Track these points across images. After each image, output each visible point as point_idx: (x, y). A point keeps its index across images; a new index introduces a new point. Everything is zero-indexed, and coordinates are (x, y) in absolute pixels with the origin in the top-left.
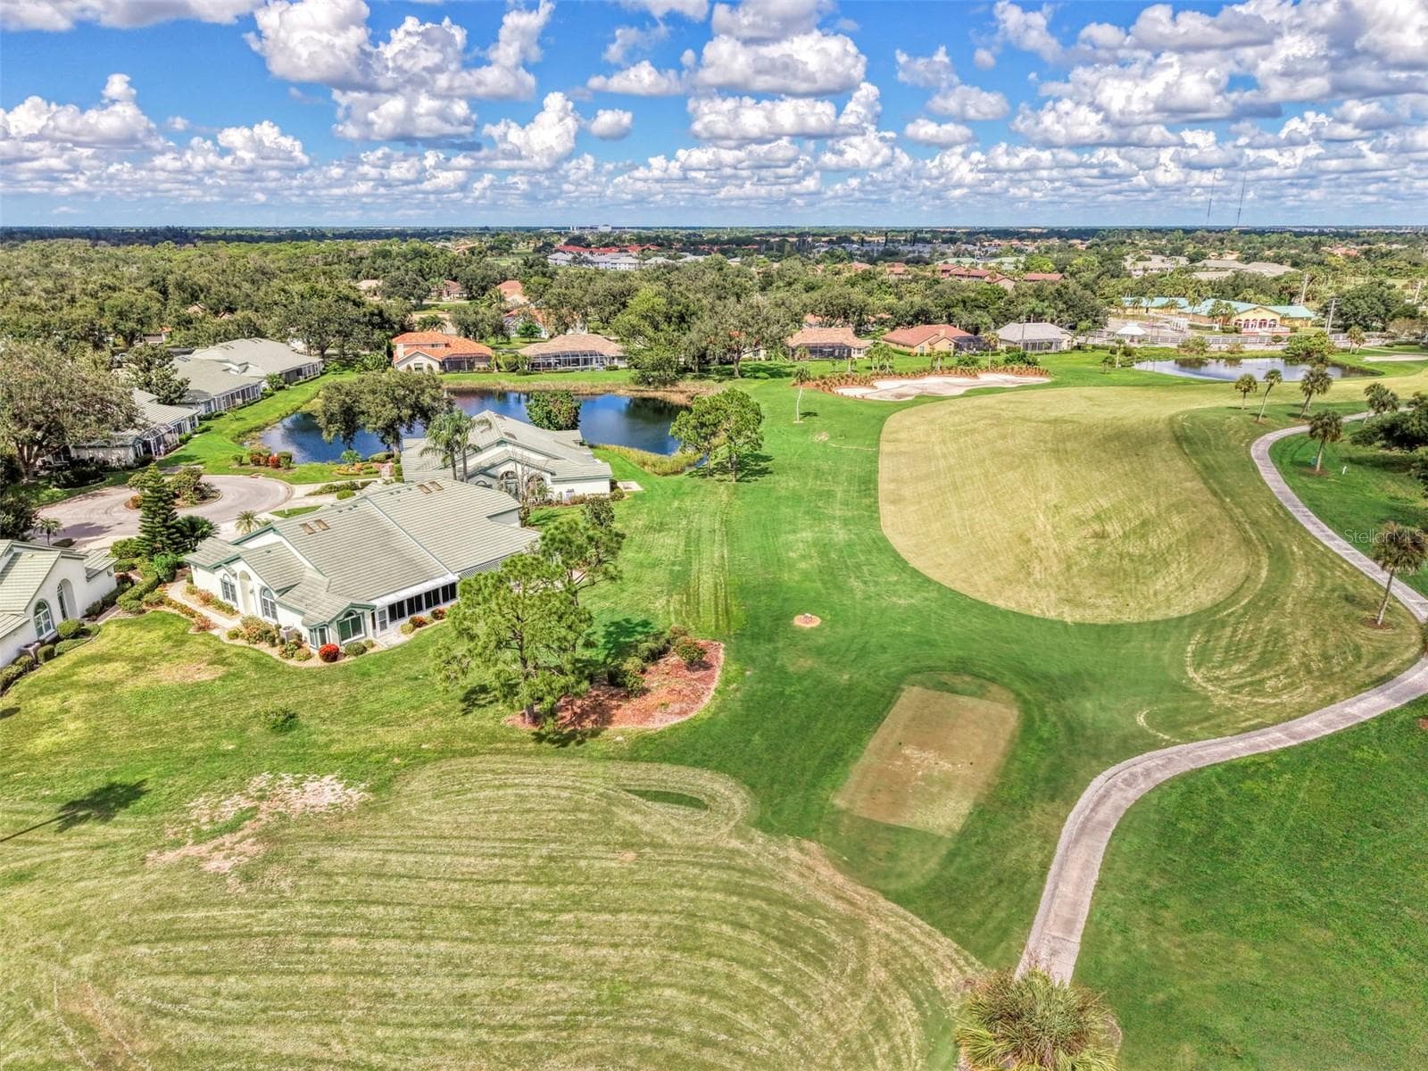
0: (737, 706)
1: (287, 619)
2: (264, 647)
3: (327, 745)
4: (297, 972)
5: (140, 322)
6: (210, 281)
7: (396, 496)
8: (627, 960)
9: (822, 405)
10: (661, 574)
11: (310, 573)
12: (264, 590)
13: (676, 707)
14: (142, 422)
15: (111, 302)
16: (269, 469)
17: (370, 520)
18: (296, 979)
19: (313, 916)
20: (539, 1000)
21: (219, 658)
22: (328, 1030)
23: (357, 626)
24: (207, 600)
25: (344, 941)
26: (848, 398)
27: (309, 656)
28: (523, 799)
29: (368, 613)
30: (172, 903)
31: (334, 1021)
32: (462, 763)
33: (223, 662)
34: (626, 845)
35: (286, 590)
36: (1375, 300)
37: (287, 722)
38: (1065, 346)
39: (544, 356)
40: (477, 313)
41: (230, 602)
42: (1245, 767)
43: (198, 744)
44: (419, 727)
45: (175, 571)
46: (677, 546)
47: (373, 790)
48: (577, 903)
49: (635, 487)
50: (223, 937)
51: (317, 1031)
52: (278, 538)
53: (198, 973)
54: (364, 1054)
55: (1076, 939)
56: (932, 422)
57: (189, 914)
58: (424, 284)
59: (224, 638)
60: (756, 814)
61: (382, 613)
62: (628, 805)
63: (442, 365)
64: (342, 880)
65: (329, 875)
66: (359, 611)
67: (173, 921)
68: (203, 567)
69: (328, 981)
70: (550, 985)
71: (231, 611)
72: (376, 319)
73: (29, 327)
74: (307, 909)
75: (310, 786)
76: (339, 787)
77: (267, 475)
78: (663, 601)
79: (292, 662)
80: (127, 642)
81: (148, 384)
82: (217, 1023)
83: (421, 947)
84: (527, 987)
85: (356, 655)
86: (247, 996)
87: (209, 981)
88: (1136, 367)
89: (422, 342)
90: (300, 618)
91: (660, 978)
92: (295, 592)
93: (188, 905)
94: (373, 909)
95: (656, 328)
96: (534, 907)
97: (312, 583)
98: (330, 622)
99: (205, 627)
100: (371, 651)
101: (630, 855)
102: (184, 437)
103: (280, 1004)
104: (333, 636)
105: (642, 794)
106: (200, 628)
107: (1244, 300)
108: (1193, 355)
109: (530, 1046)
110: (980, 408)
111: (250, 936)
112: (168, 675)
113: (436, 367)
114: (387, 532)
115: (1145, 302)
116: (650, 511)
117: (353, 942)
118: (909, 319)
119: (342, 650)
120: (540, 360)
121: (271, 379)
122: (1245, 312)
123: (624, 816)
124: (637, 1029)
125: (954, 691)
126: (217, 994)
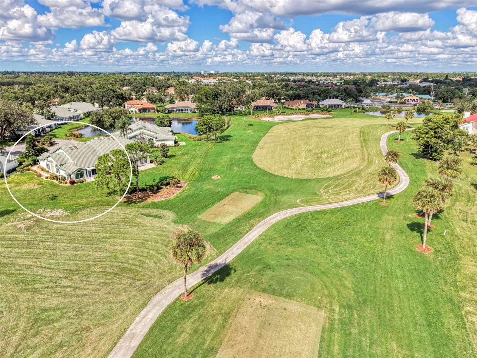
0: (184, 196)
1: (62, 173)
2: (55, 181)
3: (63, 203)
4: (34, 249)
5: (47, 97)
6: (72, 85)
7: (100, 140)
8: (123, 249)
9: (254, 122)
10: (180, 166)
11: (70, 160)
12: (56, 165)
13: (165, 196)
14: (35, 123)
15: (38, 91)
16: (75, 138)
17: (91, 147)
18: (33, 250)
19: (43, 237)
20: (95, 256)
21: (41, 183)
22: (37, 260)
23: (81, 175)
24: (42, 169)
25: (49, 243)
26: (264, 121)
27: (66, 183)
28: (112, 215)
29: (85, 172)
30: (6, 233)
31: (40, 259)
32: (99, 207)
33: (42, 184)
34: (136, 226)
35: (62, 165)
36: (450, 93)
37: (55, 197)
38: (343, 106)
39: (172, 108)
40: (153, 95)
41: (48, 170)
42: (320, 212)
43: (27, 202)
44: (91, 200)
45: (36, 162)
46: (188, 159)
47: (71, 213)
48: (115, 237)
49: (184, 143)
50: (17, 241)
51: (35, 260)
52: (62, 151)
53: (8, 248)
54: (45, 265)
55: (246, 246)
56: (287, 128)
57: (9, 235)
58: (144, 88)
59: (44, 179)
60: (175, 219)
61: (89, 172)
62: (141, 218)
63: (140, 110)
64: (53, 231)
65: (50, 229)
66: (82, 171)
67: (5, 237)
68: (42, 160)
69: (41, 251)
70: (100, 253)
71: (48, 172)
72: (120, 96)
73: (11, 98)
74: (41, 236)
75: (53, 211)
76: (61, 212)
77: (74, 140)
78: (176, 172)
79: (61, 184)
80: (16, 179)
81: (42, 114)
82: (9, 257)
83: (69, 245)
84: (93, 253)
85: (80, 183)
86: (19, 253)
87: (10, 249)
88: (366, 113)
89: (134, 103)
90: (64, 172)
91: (130, 252)
92: (65, 166)
93: (10, 234)
94: (59, 237)
95: (207, 99)
96: (104, 238)
97: (70, 163)
98: (72, 173)
99: (39, 176)
100: (85, 182)
101: (136, 228)
102: (52, 129)
103: (27, 255)
104: (73, 177)
105: (146, 215)
106: (38, 176)
107: (409, 93)
108: (386, 110)
109: (89, 264)
110: (305, 124)
111: (24, 241)
112: (25, 187)
113: (138, 111)
114: (95, 150)
115: (377, 94)
116: (185, 150)
117: (51, 243)
118: (293, 98)
119: (76, 181)
120: (171, 109)
121: (84, 114)
122: (408, 97)
123: (138, 220)
124: (118, 262)
125: (247, 193)
126: (11, 252)
